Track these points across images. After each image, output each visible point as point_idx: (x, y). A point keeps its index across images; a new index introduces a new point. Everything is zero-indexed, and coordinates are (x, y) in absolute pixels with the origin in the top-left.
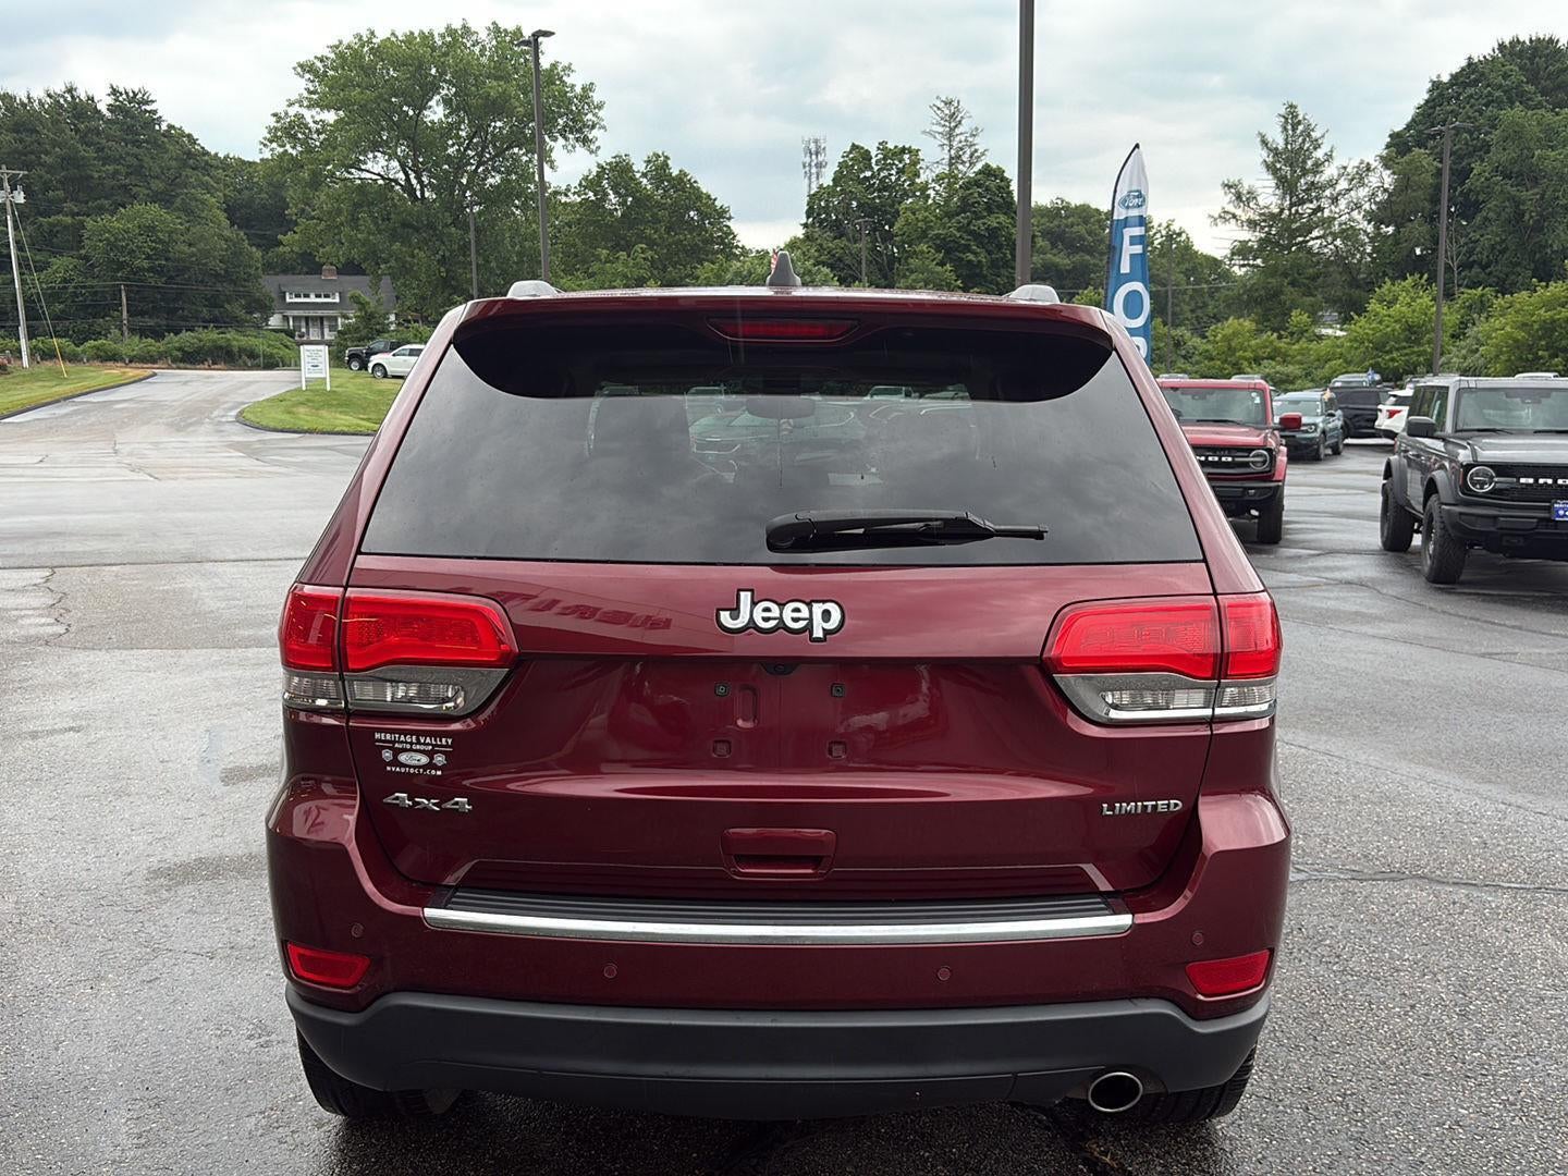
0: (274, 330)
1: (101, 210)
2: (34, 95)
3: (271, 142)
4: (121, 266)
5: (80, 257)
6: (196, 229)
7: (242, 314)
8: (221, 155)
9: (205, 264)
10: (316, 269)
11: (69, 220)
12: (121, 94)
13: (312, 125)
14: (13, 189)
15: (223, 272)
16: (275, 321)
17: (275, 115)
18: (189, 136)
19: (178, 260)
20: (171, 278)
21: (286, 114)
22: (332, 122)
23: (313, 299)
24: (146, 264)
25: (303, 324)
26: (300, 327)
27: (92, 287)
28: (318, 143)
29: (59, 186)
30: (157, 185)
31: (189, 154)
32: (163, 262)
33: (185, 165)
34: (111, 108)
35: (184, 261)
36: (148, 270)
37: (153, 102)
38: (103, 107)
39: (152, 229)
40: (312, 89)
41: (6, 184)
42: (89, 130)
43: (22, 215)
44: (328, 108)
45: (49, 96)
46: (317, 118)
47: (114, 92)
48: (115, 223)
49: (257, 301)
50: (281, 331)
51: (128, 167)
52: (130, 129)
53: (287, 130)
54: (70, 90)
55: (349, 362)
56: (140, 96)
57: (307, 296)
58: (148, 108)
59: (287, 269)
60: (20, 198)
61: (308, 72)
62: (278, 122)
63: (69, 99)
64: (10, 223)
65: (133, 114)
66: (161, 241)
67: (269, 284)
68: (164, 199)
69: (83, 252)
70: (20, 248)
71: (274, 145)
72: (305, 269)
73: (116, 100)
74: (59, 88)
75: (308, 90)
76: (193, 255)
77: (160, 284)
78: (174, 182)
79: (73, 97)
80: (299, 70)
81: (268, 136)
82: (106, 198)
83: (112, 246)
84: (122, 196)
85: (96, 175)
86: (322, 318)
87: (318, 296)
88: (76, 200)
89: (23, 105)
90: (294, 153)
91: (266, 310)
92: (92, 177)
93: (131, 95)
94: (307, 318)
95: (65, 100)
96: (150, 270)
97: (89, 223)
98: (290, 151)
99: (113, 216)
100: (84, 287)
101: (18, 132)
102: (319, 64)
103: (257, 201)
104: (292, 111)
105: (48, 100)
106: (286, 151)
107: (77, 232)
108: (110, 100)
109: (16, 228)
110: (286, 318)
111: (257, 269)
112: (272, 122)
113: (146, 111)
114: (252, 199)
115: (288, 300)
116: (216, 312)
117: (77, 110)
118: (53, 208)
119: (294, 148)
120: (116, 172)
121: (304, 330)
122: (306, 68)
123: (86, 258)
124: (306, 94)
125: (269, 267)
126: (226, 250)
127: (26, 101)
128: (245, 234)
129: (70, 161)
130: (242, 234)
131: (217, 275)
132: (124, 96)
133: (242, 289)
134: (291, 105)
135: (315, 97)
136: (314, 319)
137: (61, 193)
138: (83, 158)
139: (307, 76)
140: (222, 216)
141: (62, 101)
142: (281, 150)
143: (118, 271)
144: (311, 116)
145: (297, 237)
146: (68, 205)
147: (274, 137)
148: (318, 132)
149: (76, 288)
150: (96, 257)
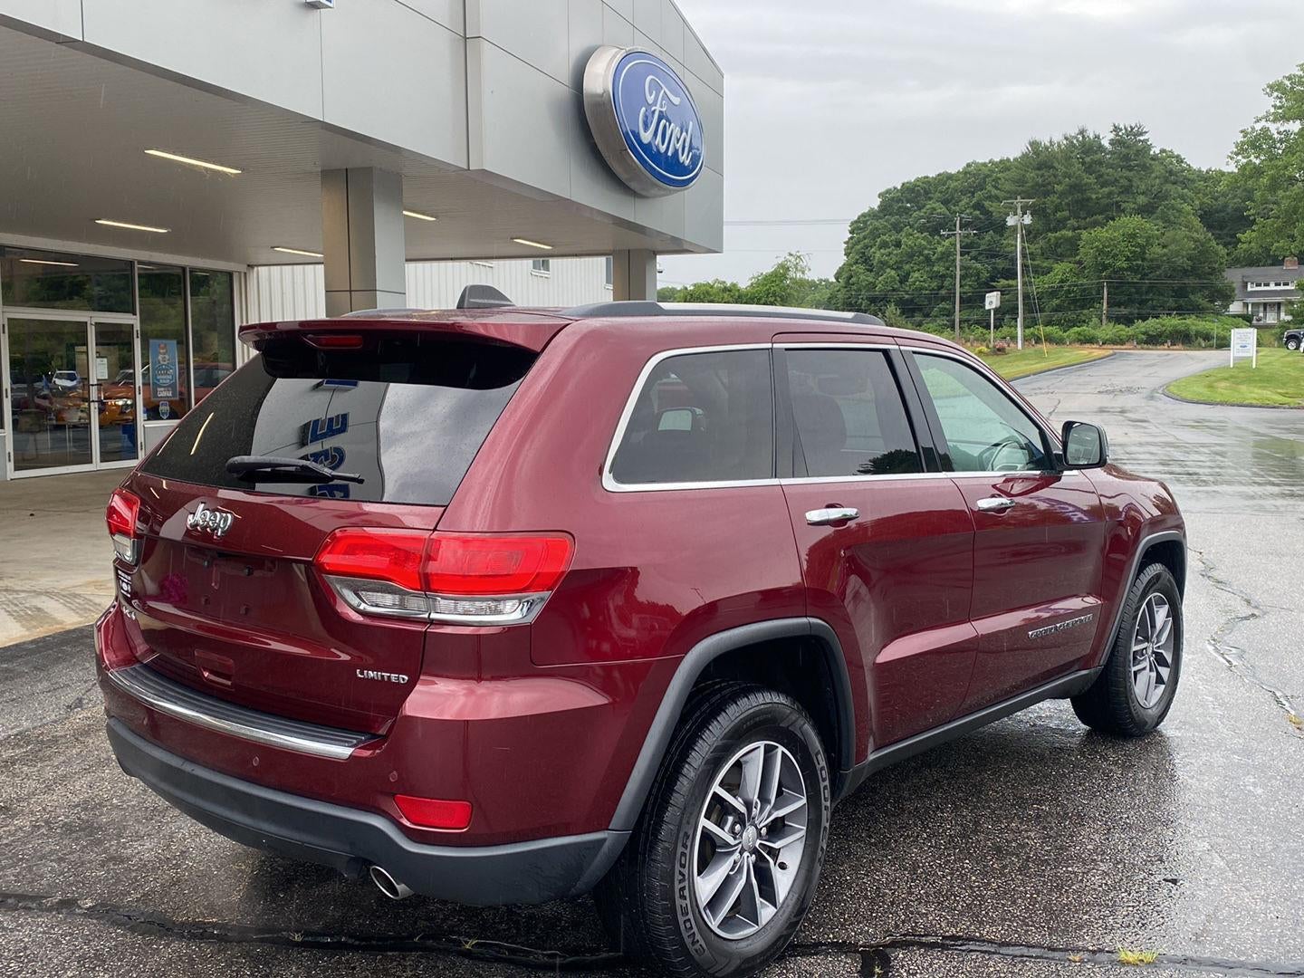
0: (1234, 316)
1: (1095, 224)
2: (1055, 140)
3: (1237, 154)
4: (1105, 267)
5: (1076, 263)
6: (1170, 234)
7: (1204, 303)
8: (1204, 169)
9: (1175, 262)
10: (1277, 262)
11: (1070, 234)
12: (1121, 130)
13: (1276, 136)
14: (1024, 213)
15: (1189, 268)
16: (1235, 308)
17: (1242, 132)
18: (1178, 156)
19: (1152, 260)
20: (1146, 275)
21: (1253, 128)
22: (1296, 131)
23: (1272, 287)
24: (1125, 265)
25: (1262, 309)
26: (1258, 312)
27: (1082, 285)
28: (1280, 151)
29: (1066, 208)
30: (1142, 200)
31: (1171, 173)
32: (1140, 262)
33: (1167, 181)
34: (1112, 142)
35: (1156, 260)
36: (1126, 270)
37: (1146, 132)
38: (1105, 143)
39: (1133, 236)
40: (1278, 104)
41: (1019, 211)
42: (1094, 162)
43: (1031, 234)
44: (1295, 119)
45: (1066, 139)
46: (1282, 129)
47: (1116, 129)
48: (1103, 233)
49: (1218, 291)
50: (1239, 316)
51: (1122, 186)
52: (1126, 158)
53: (1255, 142)
54: (1082, 132)
55: (1286, 343)
56: (1136, 129)
57: (1268, 285)
58: (1142, 138)
59: (1252, 261)
60: (1028, 220)
61: (1276, 91)
62: (1244, 137)
63: (1081, 139)
64: (1019, 240)
65: (1130, 149)
66: (1139, 245)
67: (1233, 276)
68: (1146, 211)
69: (1078, 258)
70: (1024, 256)
71: (1240, 157)
72: (1270, 262)
73: (1117, 135)
74: (1073, 132)
75: (1275, 106)
76: (1165, 255)
77: (1135, 281)
78: (1160, 197)
79: (1083, 136)
80: (1268, 90)
81: (1235, 150)
82: (1100, 213)
83: (1100, 252)
84: (1110, 211)
85: (1094, 196)
86: (1279, 304)
87: (1276, 285)
88: (1077, 217)
89: (1047, 148)
90: (1258, 162)
91: (1227, 297)
92: (1092, 199)
93: (1129, 129)
94: (1265, 305)
95: (1077, 141)
96: (1129, 269)
97: (1085, 235)
98: (1254, 160)
99: (1103, 228)
100: (1076, 285)
101: (1039, 169)
102: (1288, 83)
103: (1231, 205)
104: (1258, 127)
105: (1065, 142)
106: (1251, 161)
107: (1073, 246)
108: (1112, 136)
109: (1023, 241)
110: (1246, 305)
111: (1221, 264)
112: (1240, 138)
113: (1140, 141)
114: (1226, 206)
115: (1249, 289)
116: (1181, 301)
117: (1086, 148)
118: (1061, 224)
119: (1256, 158)
120: (1110, 193)
121: (1261, 315)
122: (1276, 87)
123: (1080, 263)
124: (1272, 110)
125: (1237, 262)
126: (1194, 249)
127: (1049, 145)
128: (1213, 234)
129: (1076, 188)
130: (1210, 234)
131: (1186, 271)
132: (1124, 131)
133: (1205, 281)
134: (1258, 121)
135: (1280, 111)
136: (1272, 305)
137: (1066, 213)
138: (1085, 185)
139: (1275, 94)
140: (1196, 222)
141: (1075, 142)
142: (1245, 161)
143: (1102, 271)
144: (1273, 128)
145: (1254, 234)
146: (1073, 222)
147: (1241, 150)
148: (1281, 141)
149: (1069, 286)
150: (1088, 261)
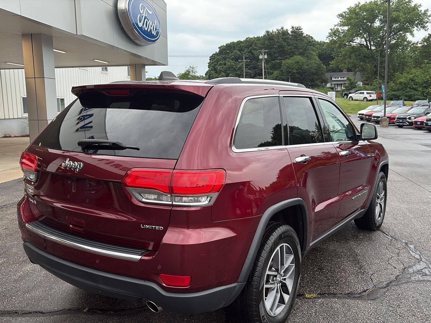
0: (328, 88)
1: (287, 58)
2: (274, 31)
3: (329, 36)
4: (290, 72)
5: (281, 71)
6: (309, 61)
7: (319, 83)
8: (319, 41)
9: (310, 71)
10: (341, 71)
11: (279, 61)
12: (294, 28)
13: (341, 31)
14: (265, 55)
15: (315, 73)
16: (328, 85)
17: (331, 29)
18: (311, 37)
19: (304, 70)
20: (302, 75)
21: (334, 28)
22: (347, 30)
23: (339, 79)
24: (296, 71)
25: (336, 86)
26: (335, 87)
27: (282, 78)
28: (342, 36)
29: (277, 53)
30: (301, 51)
31: (309, 42)
32: (300, 71)
33: (308, 45)
34: (292, 32)
35: (305, 70)
36: (296, 73)
37: (302, 29)
38: (289, 32)
39: (298, 62)
40: (341, 21)
41: (263, 54)
42: (286, 38)
43: (267, 61)
44: (346, 26)
45: (277, 30)
46: (342, 29)
47: (293, 28)
48: (289, 61)
49: (324, 80)
50: (330, 88)
51: (295, 46)
52: (295, 37)
53: (334, 33)
54: (282, 28)
55: (344, 96)
56: (299, 28)
57: (338, 78)
58: (300, 31)
59: (334, 71)
60: (266, 57)
61: (341, 16)
62: (331, 31)
63: (282, 31)
64: (263, 63)
65: (297, 33)
66: (300, 65)
67: (328, 75)
68: (302, 54)
69: (281, 69)
70: (265, 69)
71: (330, 37)
72: (339, 71)
73: (293, 30)
74: (280, 28)
75: (340, 21)
76: (308, 68)
77: (299, 77)
78: (306, 49)
79: (283, 30)
80: (338, 16)
81: (329, 35)
82: (288, 55)
83: (288, 67)
84: (292, 54)
85: (286, 49)
86: (341, 84)
87: (341, 78)
88: (281, 56)
89: (271, 33)
90: (335, 39)
91: (326, 82)
92: (285, 50)
93: (297, 28)
94: (337, 84)
95: (281, 31)
96: (297, 73)
97: (283, 62)
98: (334, 39)
99: (289, 60)
100: (281, 78)
101: (269, 40)
102: (344, 14)
103: (327, 53)
104: (335, 28)
105: (277, 31)
106: (333, 39)
107: (280, 64)
108: (291, 30)
109: (264, 64)
110: (332, 84)
111: (324, 71)
112: (330, 31)
113: (300, 32)
114: (326, 52)
115: (333, 79)
116: (313, 83)
117: (283, 33)
118: (276, 58)
119: (335, 38)
120: (291, 48)
121: (336, 87)
122: (341, 15)
123: (282, 71)
124: (340, 23)
125: (329, 71)
126: (316, 67)
127: (272, 32)
128: (322, 62)
129: (281, 46)
130: (321, 62)
131: (314, 73)
132: (295, 28)
133: (320, 77)
134: (335, 26)
135: (342, 23)
136: (339, 84)
137: (278, 55)
138: (284, 45)
139: (340, 18)
140: (317, 58)
141: (280, 31)
142: (332, 39)
143: (288, 74)
144: (340, 28)
145: (334, 62)
146: (279, 58)
147: (330, 35)
148: (342, 33)
149: (279, 78)
150: (284, 70)
